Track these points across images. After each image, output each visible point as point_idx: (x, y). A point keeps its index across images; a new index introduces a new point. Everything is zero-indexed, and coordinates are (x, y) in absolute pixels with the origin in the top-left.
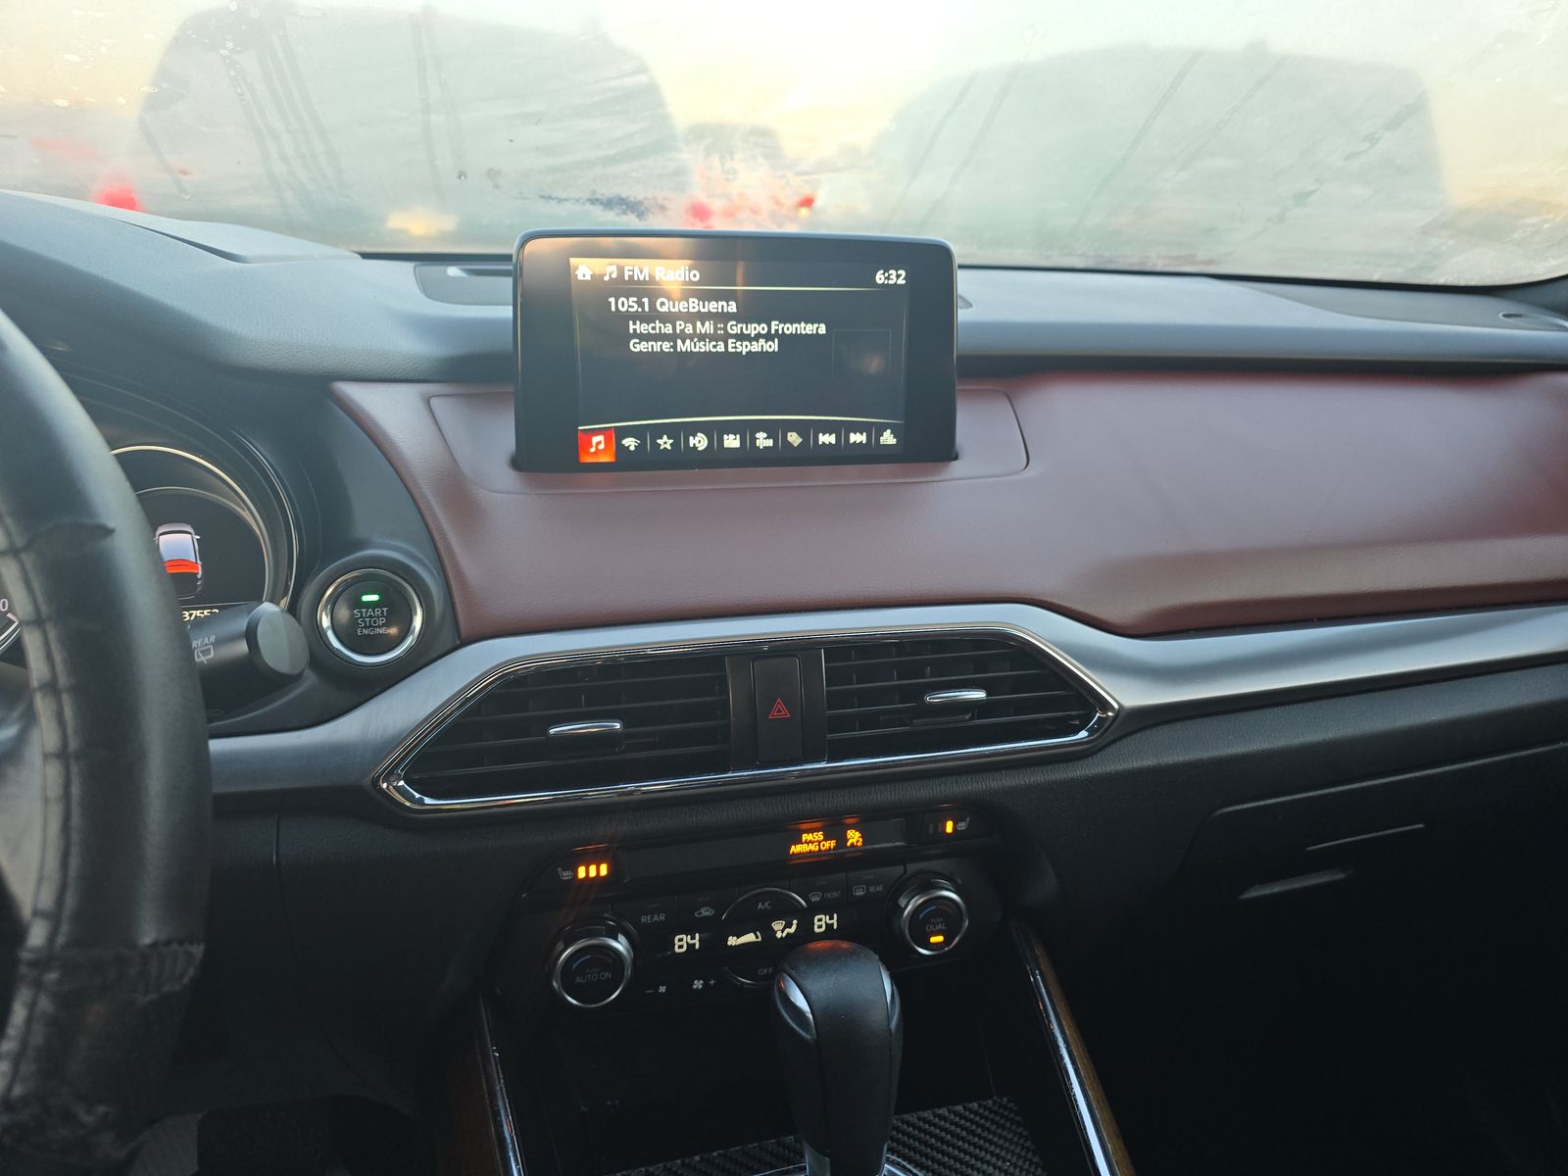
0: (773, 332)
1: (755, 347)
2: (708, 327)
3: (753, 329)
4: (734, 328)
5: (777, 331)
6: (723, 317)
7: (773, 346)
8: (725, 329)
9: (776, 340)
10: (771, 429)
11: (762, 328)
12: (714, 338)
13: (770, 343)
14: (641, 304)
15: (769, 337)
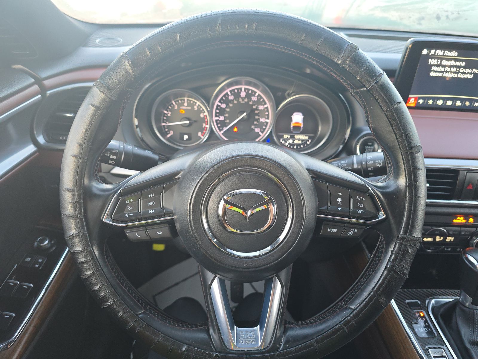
0: (473, 72)
1: (466, 76)
2: (454, 70)
3: (467, 71)
4: (462, 70)
5: (474, 72)
6: (459, 67)
7: (471, 76)
8: (459, 71)
9: (473, 75)
10: (462, 100)
11: (470, 71)
12: (455, 73)
13: (471, 75)
14: (438, 62)
15: (471, 74)
